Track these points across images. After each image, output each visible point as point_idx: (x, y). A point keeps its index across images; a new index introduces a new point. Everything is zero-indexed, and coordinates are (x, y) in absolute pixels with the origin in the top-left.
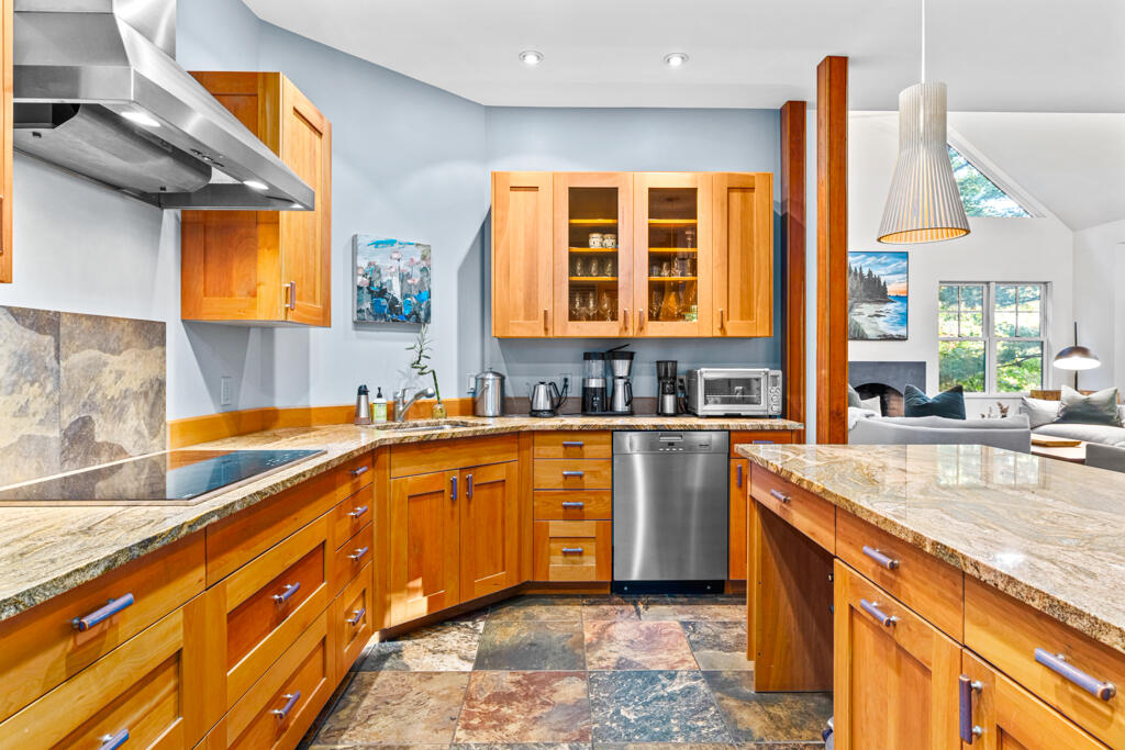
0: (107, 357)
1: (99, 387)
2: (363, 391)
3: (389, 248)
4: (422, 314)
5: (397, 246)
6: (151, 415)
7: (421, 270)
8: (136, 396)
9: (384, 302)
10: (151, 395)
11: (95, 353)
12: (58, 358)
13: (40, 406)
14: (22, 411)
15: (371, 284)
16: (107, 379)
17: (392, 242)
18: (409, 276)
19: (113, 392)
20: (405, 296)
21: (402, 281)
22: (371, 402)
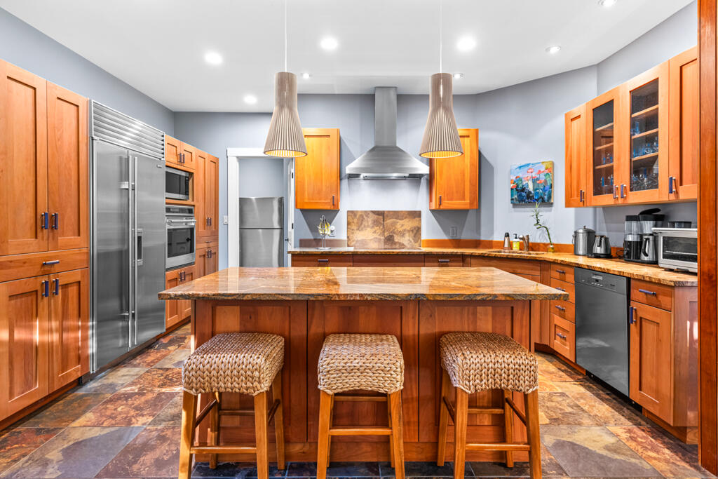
0: (398, 221)
1: (396, 228)
2: (507, 235)
3: (527, 168)
4: (546, 197)
5: (530, 166)
6: (415, 236)
7: (545, 175)
8: (409, 231)
9: (524, 194)
10: (415, 231)
11: (394, 220)
12: (384, 221)
13: (379, 232)
14: (375, 232)
15: (517, 186)
16: (398, 226)
17: (528, 165)
18: (538, 179)
19: (401, 229)
20: (535, 190)
21: (534, 182)
22: (511, 240)
